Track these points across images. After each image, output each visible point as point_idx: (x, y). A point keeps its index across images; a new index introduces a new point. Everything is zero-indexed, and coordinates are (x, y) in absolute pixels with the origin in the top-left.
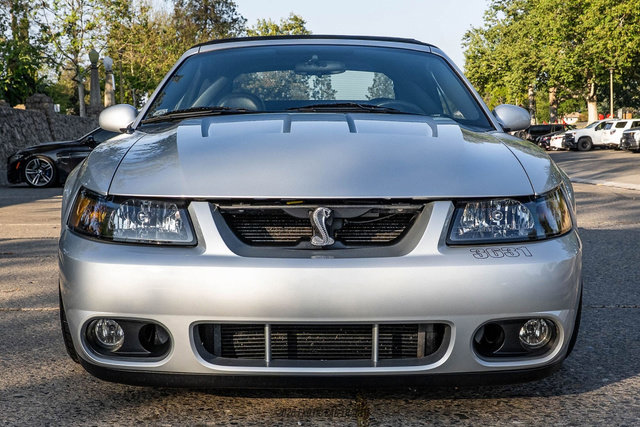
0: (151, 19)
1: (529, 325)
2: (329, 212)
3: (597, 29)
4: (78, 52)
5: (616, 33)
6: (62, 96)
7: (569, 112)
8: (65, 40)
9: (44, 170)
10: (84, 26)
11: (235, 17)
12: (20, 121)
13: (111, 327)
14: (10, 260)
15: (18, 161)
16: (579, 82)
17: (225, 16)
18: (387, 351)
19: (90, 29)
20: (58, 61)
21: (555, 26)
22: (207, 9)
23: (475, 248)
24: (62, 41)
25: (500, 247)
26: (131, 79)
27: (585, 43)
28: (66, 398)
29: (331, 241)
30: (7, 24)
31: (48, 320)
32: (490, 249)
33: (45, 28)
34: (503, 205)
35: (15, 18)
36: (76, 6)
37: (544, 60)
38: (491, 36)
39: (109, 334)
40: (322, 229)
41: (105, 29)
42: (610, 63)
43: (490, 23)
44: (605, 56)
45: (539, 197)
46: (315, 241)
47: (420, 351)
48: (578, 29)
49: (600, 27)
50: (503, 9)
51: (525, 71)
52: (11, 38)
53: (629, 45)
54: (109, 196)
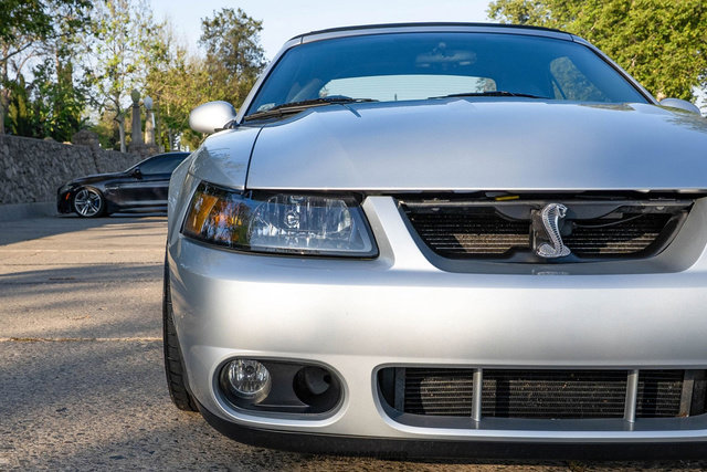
0: (187, 64)
2: (565, 210)
4: (119, 93)
6: (103, 137)
8: (107, 83)
9: (92, 200)
10: (125, 69)
11: (263, 62)
12: (68, 155)
13: (248, 370)
14: (72, 285)
15: (67, 192)
17: (254, 61)
19: (131, 71)
20: (101, 102)
22: (237, 55)
24: (104, 84)
26: (167, 120)
28: (179, 459)
29: (566, 251)
30: (54, 68)
31: (130, 353)
33: (88, 72)
35: (60, 63)
36: (117, 50)
39: (245, 378)
41: (143, 71)
46: (544, 251)
47: (685, 406)
52: (56, 81)
54: (246, 190)
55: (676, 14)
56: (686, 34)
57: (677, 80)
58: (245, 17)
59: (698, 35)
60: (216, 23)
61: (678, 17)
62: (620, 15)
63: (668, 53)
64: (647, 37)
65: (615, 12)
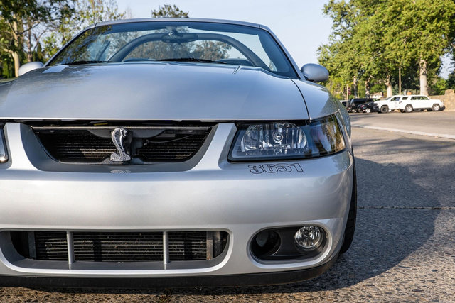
1: (305, 230)
2: (125, 132)
3: (391, 45)
5: (402, 47)
7: (377, 92)
16: (381, 74)
18: (182, 253)
21: (367, 44)
23: (252, 165)
25: (275, 164)
27: (385, 53)
29: (128, 158)
32: (266, 165)
34: (284, 128)
37: (362, 63)
38: (333, 49)
40: (119, 147)
42: (399, 63)
43: (332, 42)
44: (396, 60)
45: (314, 121)
46: (115, 158)
47: (209, 254)
48: (381, 45)
49: (393, 43)
50: (339, 34)
51: (352, 68)
53: (409, 53)
55: (429, 14)
56: (434, 25)
57: (429, 52)
58: (178, 10)
59: (441, 26)
60: (161, 13)
61: (430, 15)
62: (396, 13)
63: (425, 36)
64: (412, 26)
65: (394, 11)
